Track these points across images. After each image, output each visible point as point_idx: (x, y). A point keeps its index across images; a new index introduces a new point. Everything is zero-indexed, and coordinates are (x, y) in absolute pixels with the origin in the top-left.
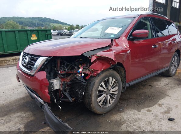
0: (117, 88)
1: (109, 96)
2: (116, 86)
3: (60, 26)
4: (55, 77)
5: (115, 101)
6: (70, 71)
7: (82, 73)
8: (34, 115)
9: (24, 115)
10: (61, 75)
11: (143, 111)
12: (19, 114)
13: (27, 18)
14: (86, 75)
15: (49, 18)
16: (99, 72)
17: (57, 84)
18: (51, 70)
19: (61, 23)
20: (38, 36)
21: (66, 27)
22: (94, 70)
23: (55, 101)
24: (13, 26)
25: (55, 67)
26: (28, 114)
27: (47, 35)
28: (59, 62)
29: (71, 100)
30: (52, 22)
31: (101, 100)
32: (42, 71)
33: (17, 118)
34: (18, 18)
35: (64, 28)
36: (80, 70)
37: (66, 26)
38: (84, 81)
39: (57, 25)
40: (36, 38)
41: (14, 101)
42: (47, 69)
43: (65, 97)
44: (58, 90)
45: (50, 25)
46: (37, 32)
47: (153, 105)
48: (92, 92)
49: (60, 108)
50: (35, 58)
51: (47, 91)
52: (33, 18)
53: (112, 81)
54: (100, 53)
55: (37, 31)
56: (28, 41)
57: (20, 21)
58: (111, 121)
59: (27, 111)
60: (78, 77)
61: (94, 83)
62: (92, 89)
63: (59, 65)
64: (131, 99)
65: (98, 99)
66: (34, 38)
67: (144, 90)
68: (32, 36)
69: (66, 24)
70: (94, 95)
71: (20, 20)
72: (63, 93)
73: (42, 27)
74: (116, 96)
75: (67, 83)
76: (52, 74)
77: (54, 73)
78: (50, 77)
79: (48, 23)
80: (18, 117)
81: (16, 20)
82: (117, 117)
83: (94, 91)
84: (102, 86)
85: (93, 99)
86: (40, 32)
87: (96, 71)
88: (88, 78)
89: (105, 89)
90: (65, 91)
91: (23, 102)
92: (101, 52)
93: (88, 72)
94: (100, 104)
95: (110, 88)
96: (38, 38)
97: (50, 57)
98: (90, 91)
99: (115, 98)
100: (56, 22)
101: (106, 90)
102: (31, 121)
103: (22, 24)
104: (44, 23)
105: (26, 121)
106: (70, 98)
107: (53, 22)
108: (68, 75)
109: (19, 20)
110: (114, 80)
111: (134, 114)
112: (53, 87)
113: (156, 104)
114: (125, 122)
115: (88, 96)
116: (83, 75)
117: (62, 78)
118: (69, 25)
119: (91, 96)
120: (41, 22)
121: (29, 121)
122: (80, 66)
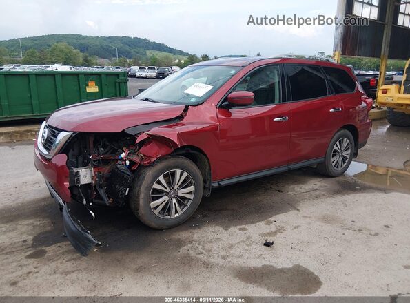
0: (192, 188)
1: (174, 201)
2: (191, 184)
3: (167, 58)
4: (85, 165)
5: (188, 209)
6: (108, 156)
7: (126, 160)
8: (54, 223)
9: (38, 223)
10: (94, 161)
11: (234, 229)
12: (31, 221)
13: (98, 37)
14: (132, 163)
15: (146, 39)
16: (153, 160)
17: (85, 176)
18: (80, 153)
19: (171, 51)
20: (100, 84)
21: (180, 61)
22: (144, 156)
23: (85, 202)
24: (66, 55)
25: (85, 148)
26: (46, 221)
27: (119, 83)
28: (91, 140)
29: (108, 201)
30: (152, 47)
31: (158, 206)
32: (62, 153)
33: (26, 227)
34: (78, 37)
35: (177, 61)
36: (123, 155)
37: (180, 57)
38: (128, 173)
39: (160, 55)
40: (96, 89)
41: (30, 202)
42: (73, 150)
43: (99, 197)
44: (89, 185)
45: (145, 55)
46: (98, 77)
47: (257, 222)
48: (139, 191)
49: (93, 214)
50: (57, 132)
51: (67, 184)
52: (109, 38)
53: (180, 176)
54: (156, 130)
55: (99, 75)
56: (80, 94)
57: (81, 44)
58: (170, 240)
59: (44, 218)
60: (119, 166)
61: (144, 177)
62: (141, 185)
63: (92, 146)
64: (226, 209)
65: (152, 203)
66: (92, 88)
67: (259, 198)
68: (87, 85)
69: (181, 53)
70: (142, 195)
71: (82, 41)
72: (97, 191)
73: (130, 58)
74: (190, 202)
75: (103, 174)
76: (81, 159)
77: (84, 158)
78: (77, 163)
79: (142, 50)
80: (28, 225)
81: (75, 41)
82: (183, 235)
83: (142, 190)
84: (159, 183)
85: (141, 202)
86: (104, 77)
87: (148, 157)
88: (134, 168)
89: (166, 188)
90: (101, 187)
91: (43, 204)
92: (157, 128)
93: (136, 159)
94: (156, 212)
95: (176, 187)
96: (101, 89)
97: (75, 132)
98: (137, 189)
99: (189, 204)
100: (159, 47)
101: (168, 190)
102: (46, 232)
103: (87, 49)
104: (132, 51)
105: (38, 231)
106: (106, 199)
107: (154, 49)
108: (106, 162)
109: (80, 41)
110: (185, 174)
111: (214, 232)
112: (78, 180)
113: (263, 220)
114: (191, 242)
115: (133, 197)
116: (128, 163)
117: (94, 166)
118: (187, 54)
119: (138, 198)
120: (127, 48)
121: (43, 231)
122: (124, 149)
